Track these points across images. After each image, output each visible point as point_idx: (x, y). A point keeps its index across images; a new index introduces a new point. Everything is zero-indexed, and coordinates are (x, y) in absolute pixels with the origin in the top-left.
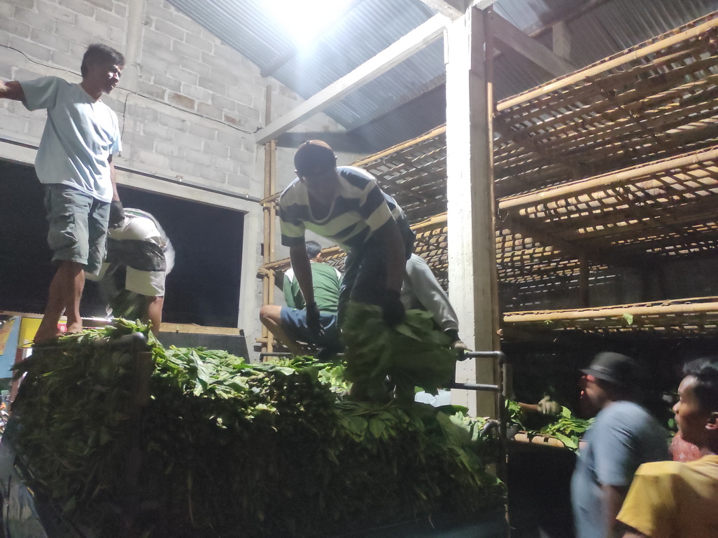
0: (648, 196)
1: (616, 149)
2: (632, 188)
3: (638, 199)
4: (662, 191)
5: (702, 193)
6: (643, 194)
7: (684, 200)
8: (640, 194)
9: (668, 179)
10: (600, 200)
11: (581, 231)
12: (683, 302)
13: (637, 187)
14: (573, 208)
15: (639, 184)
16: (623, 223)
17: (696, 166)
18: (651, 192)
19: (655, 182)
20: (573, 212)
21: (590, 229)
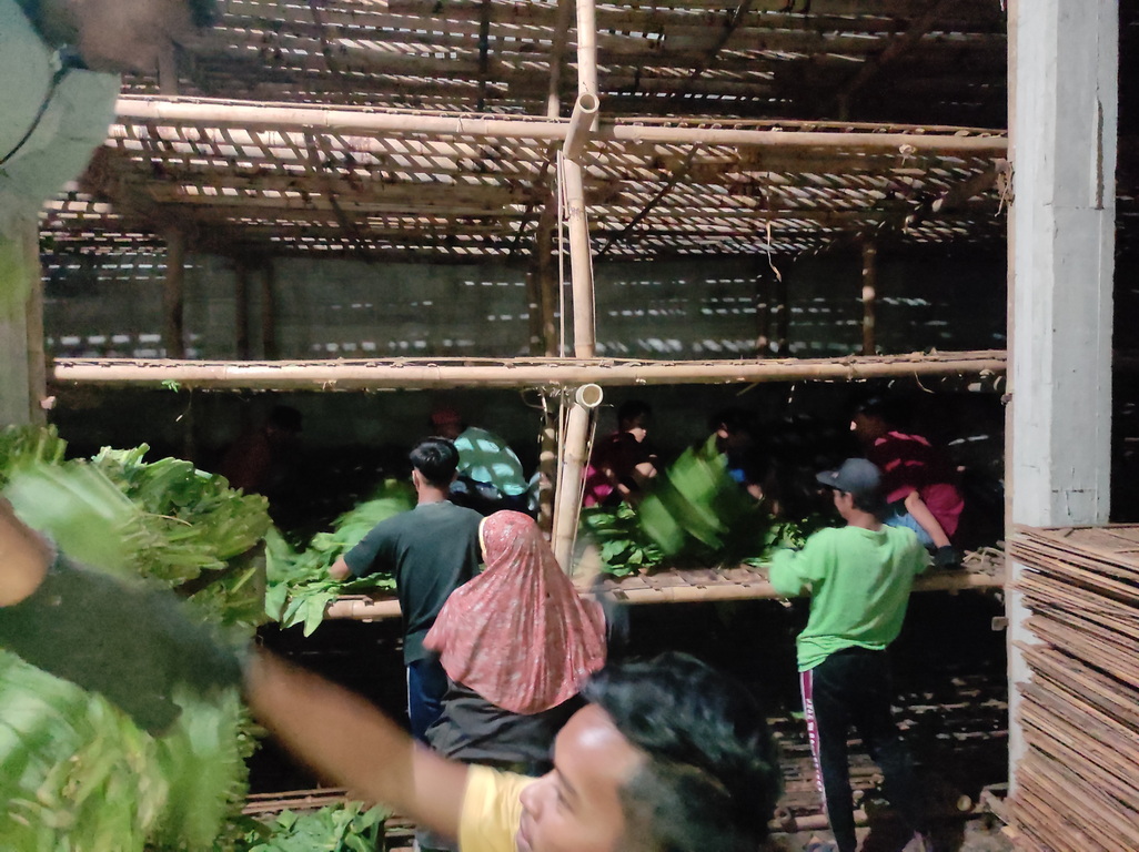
0: (350, 163)
1: (250, 39)
2: (335, 142)
3: (332, 163)
4: (375, 160)
5: (423, 177)
6: (343, 156)
7: (393, 180)
8: (339, 155)
9: (394, 143)
10: (265, 148)
11: (192, 190)
12: (424, 364)
13: (342, 141)
14: (208, 149)
15: (346, 139)
16: (276, 194)
17: (450, 137)
18: (357, 156)
19: (375, 144)
20: (202, 155)
21: (209, 191)
